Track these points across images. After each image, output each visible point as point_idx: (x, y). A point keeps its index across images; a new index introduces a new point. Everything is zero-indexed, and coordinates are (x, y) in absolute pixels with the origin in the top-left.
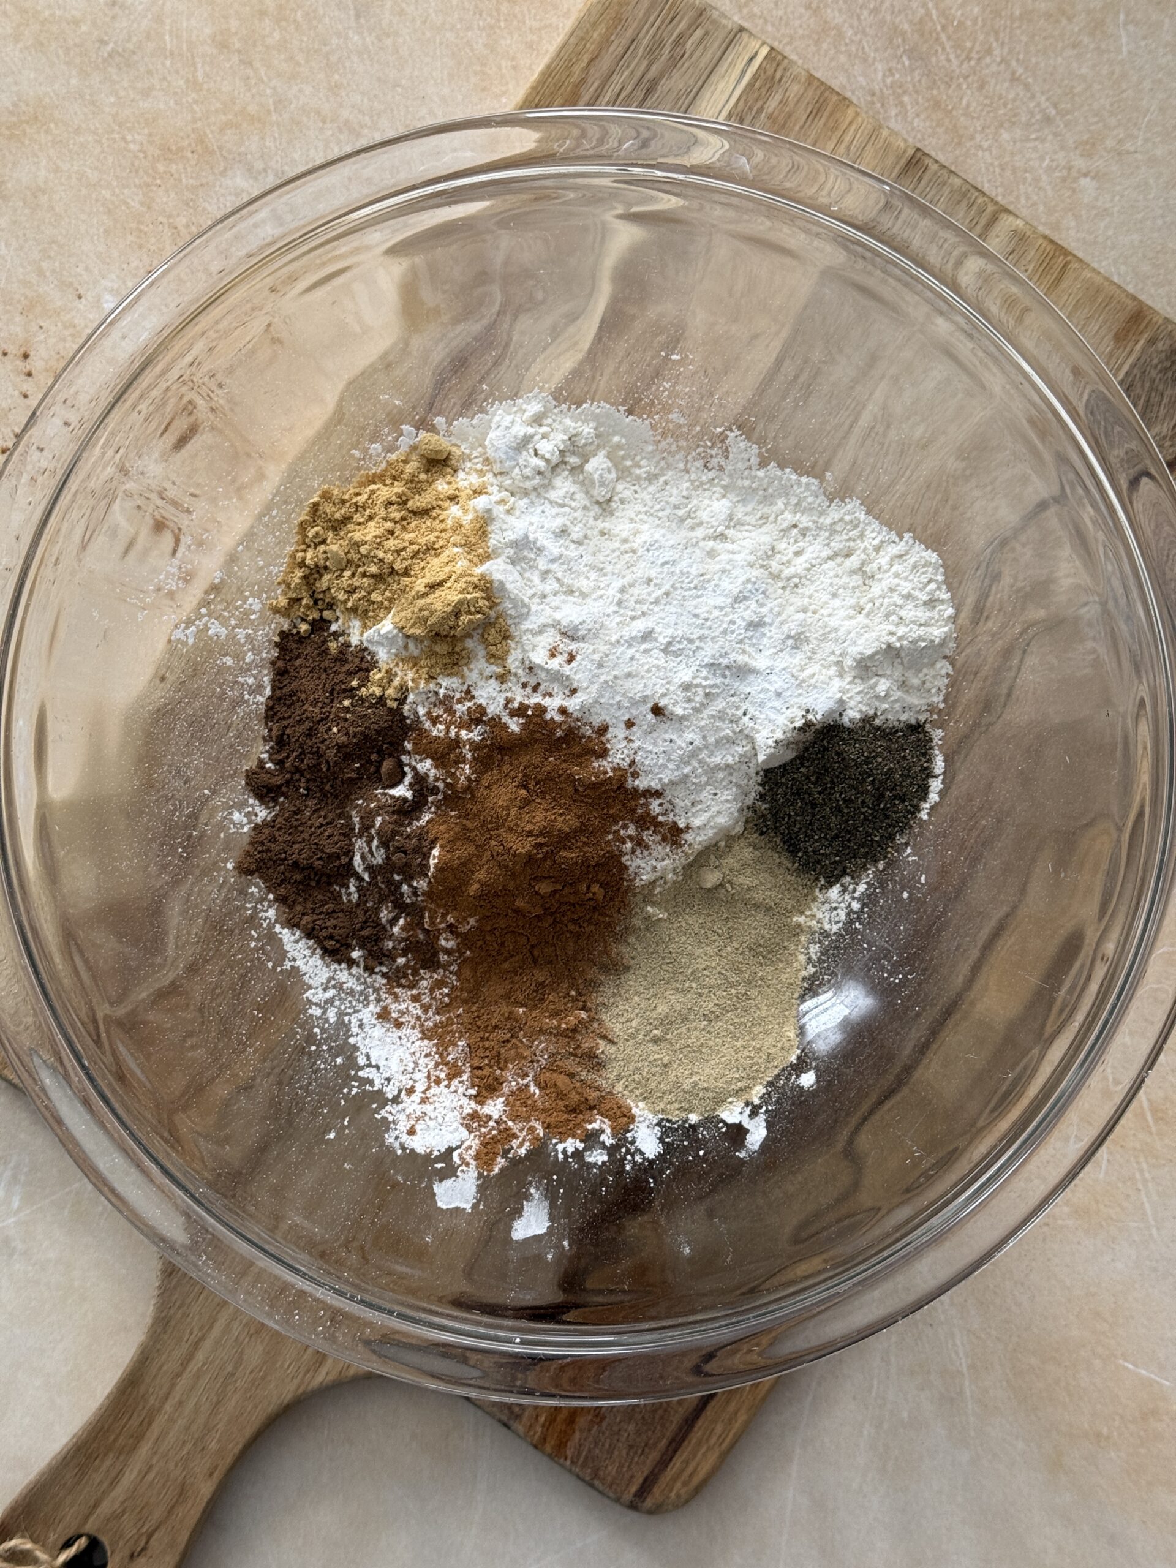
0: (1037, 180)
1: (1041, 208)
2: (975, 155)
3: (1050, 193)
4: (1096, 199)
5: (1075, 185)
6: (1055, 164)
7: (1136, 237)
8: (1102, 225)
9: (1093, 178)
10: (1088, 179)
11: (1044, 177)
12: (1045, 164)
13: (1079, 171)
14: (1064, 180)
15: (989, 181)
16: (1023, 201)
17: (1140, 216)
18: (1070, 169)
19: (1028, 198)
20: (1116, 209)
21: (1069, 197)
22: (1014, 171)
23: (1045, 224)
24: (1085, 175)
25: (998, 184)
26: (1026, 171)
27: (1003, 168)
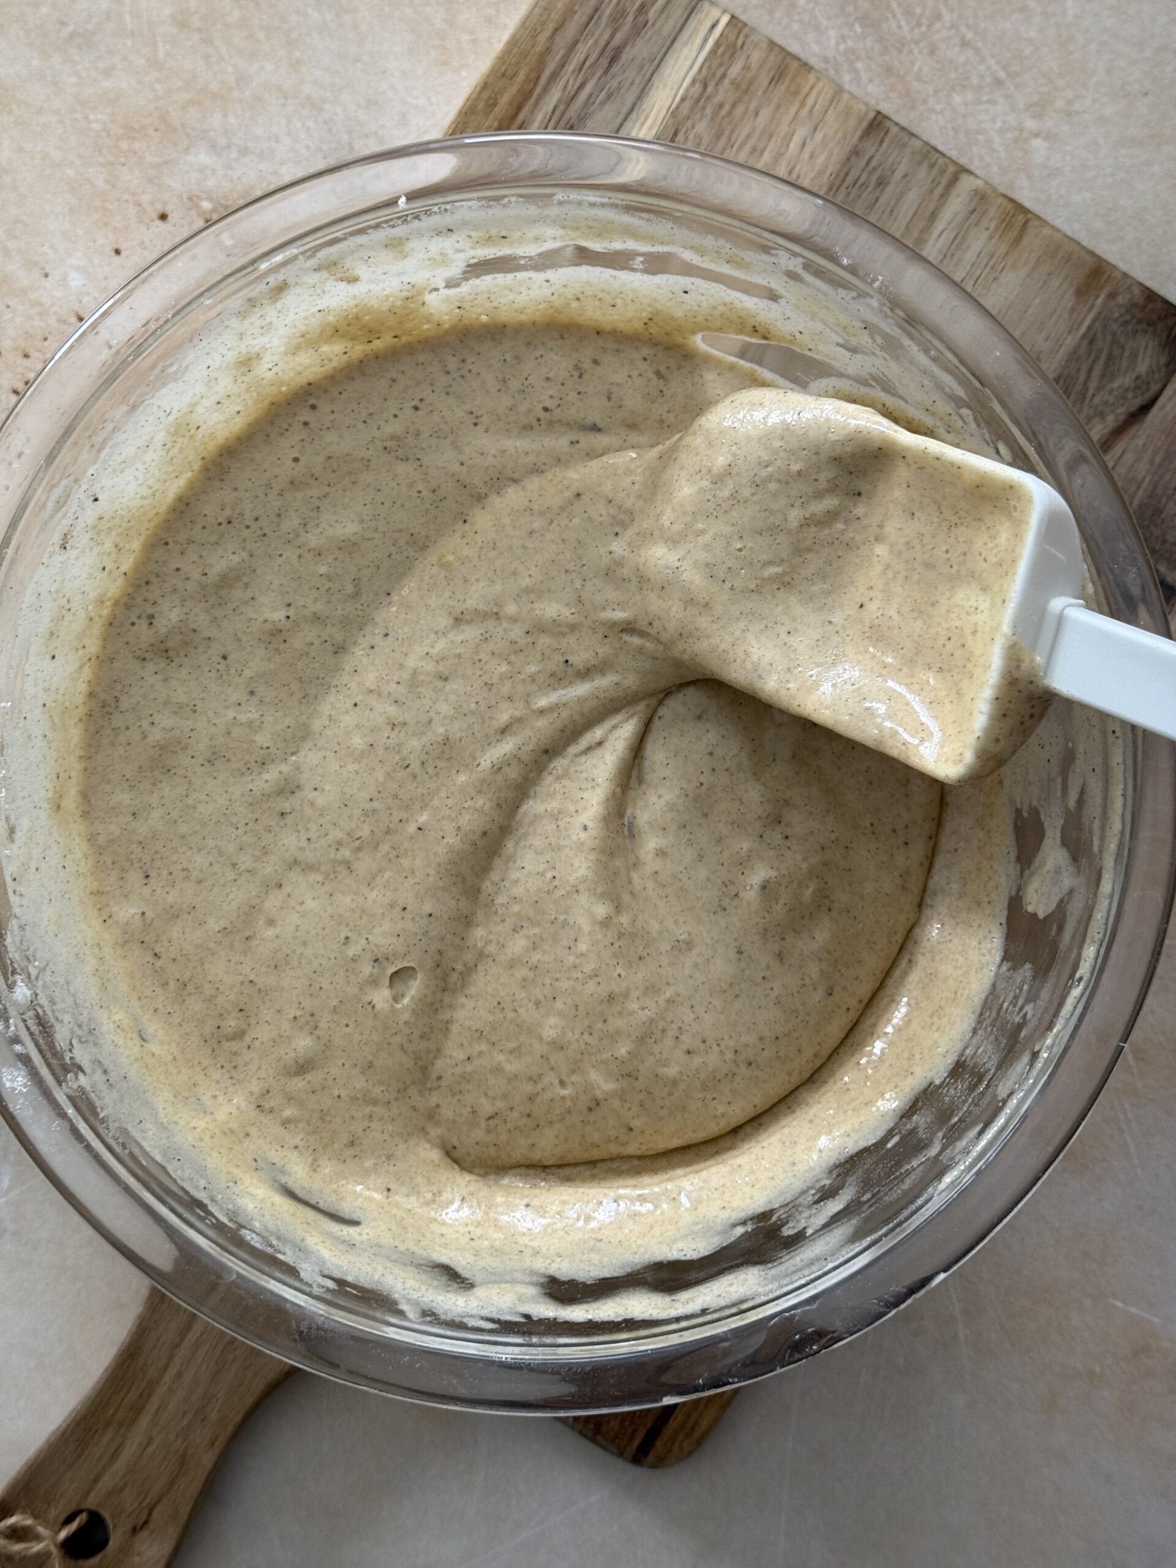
0: (989, 141)
1: (996, 168)
2: (930, 118)
3: (1003, 154)
4: (1048, 159)
5: (1026, 146)
6: (1006, 125)
7: (1087, 195)
8: (1055, 184)
9: (1044, 139)
10: (1039, 140)
11: (997, 140)
12: (997, 126)
13: (1030, 132)
14: (1016, 141)
16: (978, 161)
17: (1090, 175)
18: (1021, 130)
20: (1067, 168)
21: (1022, 158)
22: (967, 133)
23: (1002, 183)
24: (1037, 135)
26: (979, 133)
27: (956, 131)
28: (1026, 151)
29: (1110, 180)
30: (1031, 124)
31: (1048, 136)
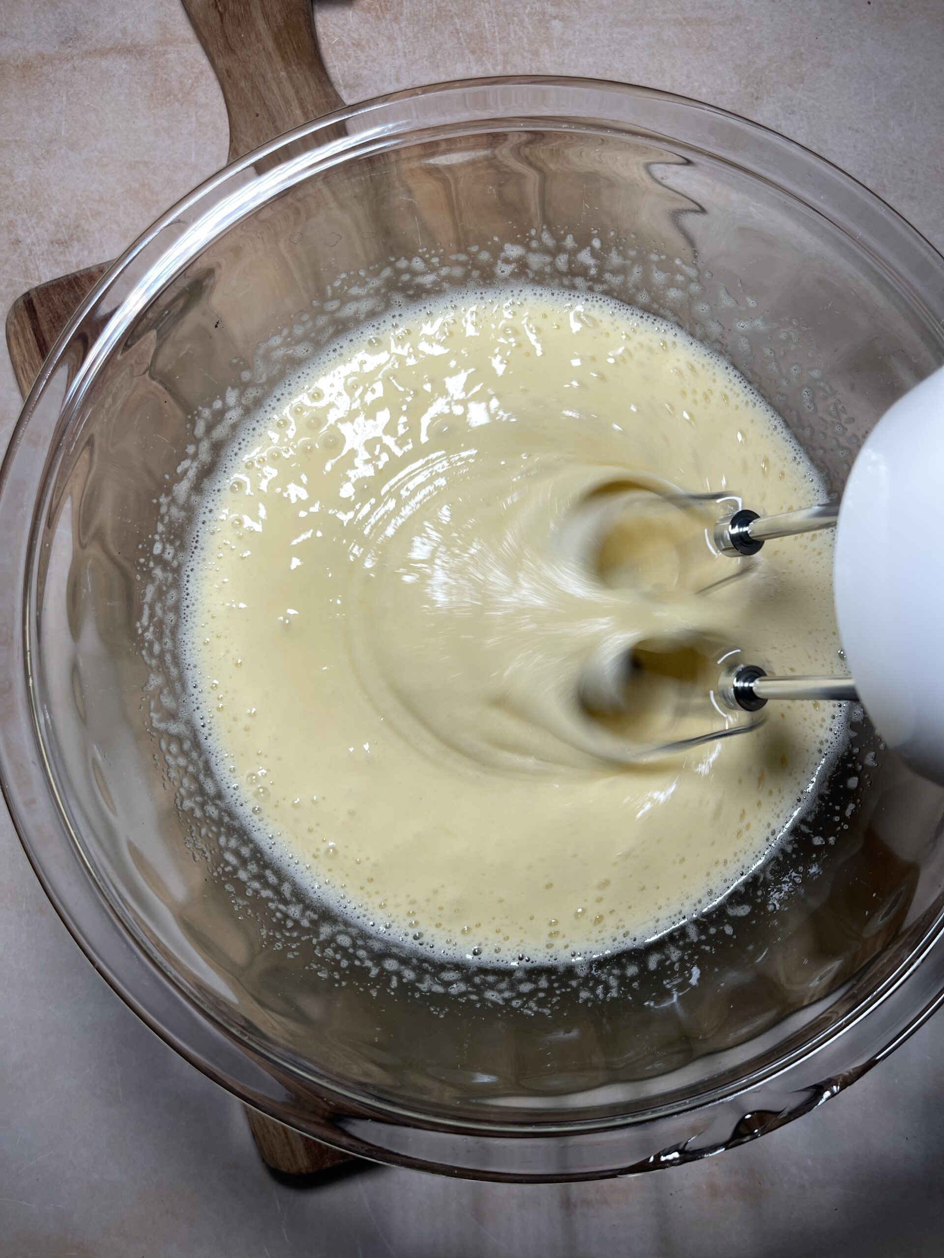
0: (521, 22)
1: (525, 40)
2: (479, 5)
3: (531, 31)
4: (563, 34)
5: (548, 25)
6: (533, 11)
7: (591, 60)
8: (568, 51)
9: (560, 20)
10: (557, 21)
11: (526, 20)
12: (527, 12)
13: (551, 16)
14: (540, 21)
15: (489, 23)
16: (512, 36)
17: (593, 45)
18: (544, 14)
19: (516, 33)
20: (576, 41)
21: (544, 33)
22: (506, 16)
23: (528, 51)
24: (555, 18)
25: (495, 25)
26: (514, 16)
27: (498, 14)
28: (547, 28)
29: (607, 49)
30: (551, 10)
31: (563, 19)
